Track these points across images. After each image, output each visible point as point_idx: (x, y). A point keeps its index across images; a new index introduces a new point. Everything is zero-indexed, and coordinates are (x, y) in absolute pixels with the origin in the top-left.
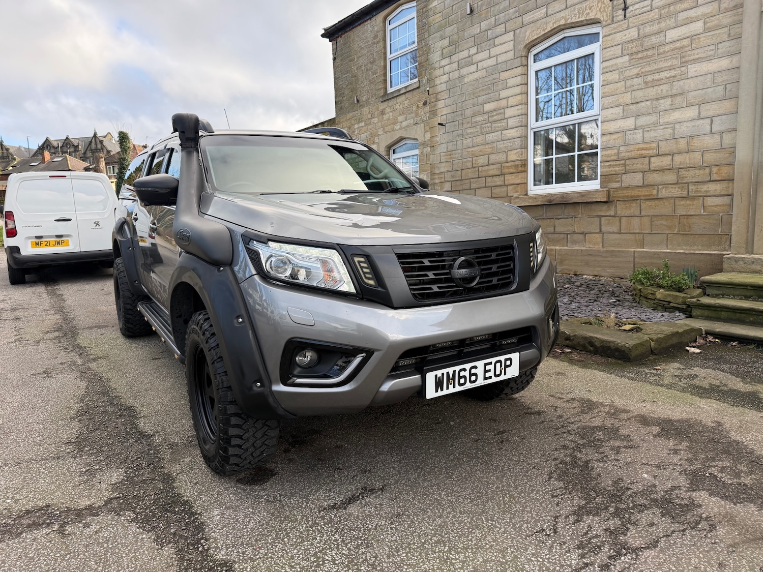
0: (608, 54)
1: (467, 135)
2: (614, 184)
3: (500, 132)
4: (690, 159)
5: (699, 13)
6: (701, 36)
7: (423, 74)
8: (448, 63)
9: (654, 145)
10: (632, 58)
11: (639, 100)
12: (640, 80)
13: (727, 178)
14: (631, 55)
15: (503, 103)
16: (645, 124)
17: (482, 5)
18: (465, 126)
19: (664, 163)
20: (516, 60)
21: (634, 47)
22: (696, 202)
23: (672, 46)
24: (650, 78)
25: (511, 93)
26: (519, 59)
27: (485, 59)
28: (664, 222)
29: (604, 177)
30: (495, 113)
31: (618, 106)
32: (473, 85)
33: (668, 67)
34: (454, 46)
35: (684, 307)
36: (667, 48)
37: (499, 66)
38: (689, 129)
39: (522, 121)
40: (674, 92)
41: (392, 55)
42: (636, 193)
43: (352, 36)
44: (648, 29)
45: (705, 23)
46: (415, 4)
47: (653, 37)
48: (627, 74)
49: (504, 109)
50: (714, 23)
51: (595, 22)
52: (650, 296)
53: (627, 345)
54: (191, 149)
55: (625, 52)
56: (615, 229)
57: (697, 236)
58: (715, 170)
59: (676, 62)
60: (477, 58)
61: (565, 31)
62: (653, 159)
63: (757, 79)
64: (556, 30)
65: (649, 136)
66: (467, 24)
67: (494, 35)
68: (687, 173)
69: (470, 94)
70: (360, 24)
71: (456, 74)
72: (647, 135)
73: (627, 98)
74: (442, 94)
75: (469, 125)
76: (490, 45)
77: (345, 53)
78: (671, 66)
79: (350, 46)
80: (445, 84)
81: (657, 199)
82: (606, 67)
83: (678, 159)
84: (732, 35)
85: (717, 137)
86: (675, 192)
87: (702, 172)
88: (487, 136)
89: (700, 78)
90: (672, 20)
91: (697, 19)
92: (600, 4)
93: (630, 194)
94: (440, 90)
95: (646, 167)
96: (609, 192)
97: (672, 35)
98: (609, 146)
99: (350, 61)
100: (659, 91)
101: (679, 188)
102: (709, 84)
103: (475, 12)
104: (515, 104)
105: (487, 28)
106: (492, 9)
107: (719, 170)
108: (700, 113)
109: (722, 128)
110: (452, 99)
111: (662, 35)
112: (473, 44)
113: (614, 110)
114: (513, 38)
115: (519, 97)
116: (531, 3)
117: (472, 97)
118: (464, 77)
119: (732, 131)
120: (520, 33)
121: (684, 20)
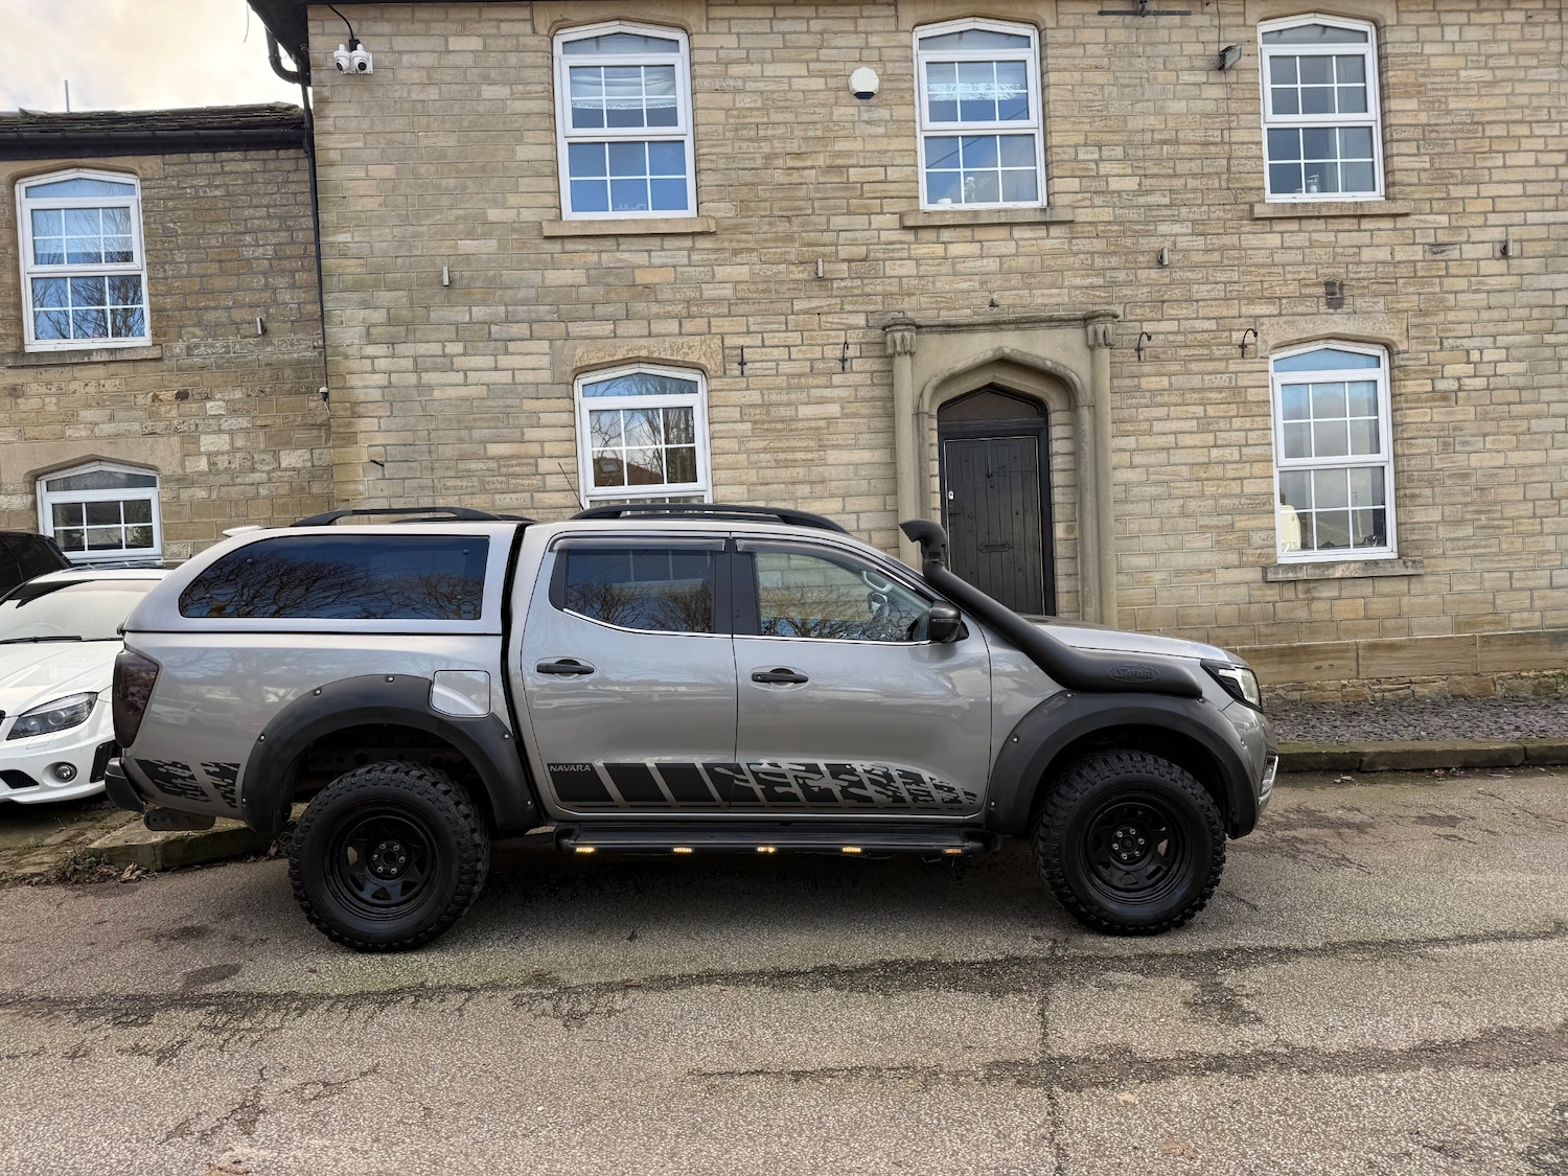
0: (722, 413)
1: (447, 489)
3: (528, 494)
5: (836, 395)
6: (839, 420)
7: (172, 332)
8: (385, 354)
10: (756, 427)
11: (770, 480)
12: (768, 456)
14: (755, 422)
15: (535, 449)
17: (472, 278)
18: (439, 473)
20: (558, 387)
21: (758, 414)
23: (806, 424)
24: (782, 456)
25: (546, 436)
26: (562, 385)
27: (482, 371)
30: (514, 462)
31: (742, 484)
32: (457, 406)
33: (803, 447)
34: (402, 328)
36: (800, 425)
37: (520, 388)
39: (568, 483)
40: (813, 478)
41: (41, 267)
44: (774, 397)
45: (842, 408)
46: (138, 183)
47: (781, 408)
48: (751, 445)
49: (536, 458)
50: (852, 410)
51: (696, 367)
55: (746, 418)
59: (812, 444)
60: (459, 362)
61: (640, 365)
64: (628, 360)
66: (437, 300)
67: (505, 336)
69: (449, 420)
71: (412, 379)
73: (752, 476)
74: (372, 406)
75: (450, 473)
76: (496, 349)
78: (806, 447)
80: (380, 391)
82: (719, 431)
88: (497, 497)
89: (842, 467)
90: (805, 394)
91: (833, 401)
92: (704, 347)
94: (362, 398)
97: (805, 411)
100: (794, 474)
102: (852, 475)
103: (458, 285)
104: (558, 453)
105: (488, 319)
106: (500, 292)
108: (844, 506)
109: (872, 526)
110: (401, 420)
111: (793, 408)
112: (453, 336)
113: (736, 489)
114: (548, 351)
115: (568, 445)
116: (585, 309)
117: (455, 425)
118: (431, 388)
119: (880, 529)
120: (563, 347)
121: (818, 397)
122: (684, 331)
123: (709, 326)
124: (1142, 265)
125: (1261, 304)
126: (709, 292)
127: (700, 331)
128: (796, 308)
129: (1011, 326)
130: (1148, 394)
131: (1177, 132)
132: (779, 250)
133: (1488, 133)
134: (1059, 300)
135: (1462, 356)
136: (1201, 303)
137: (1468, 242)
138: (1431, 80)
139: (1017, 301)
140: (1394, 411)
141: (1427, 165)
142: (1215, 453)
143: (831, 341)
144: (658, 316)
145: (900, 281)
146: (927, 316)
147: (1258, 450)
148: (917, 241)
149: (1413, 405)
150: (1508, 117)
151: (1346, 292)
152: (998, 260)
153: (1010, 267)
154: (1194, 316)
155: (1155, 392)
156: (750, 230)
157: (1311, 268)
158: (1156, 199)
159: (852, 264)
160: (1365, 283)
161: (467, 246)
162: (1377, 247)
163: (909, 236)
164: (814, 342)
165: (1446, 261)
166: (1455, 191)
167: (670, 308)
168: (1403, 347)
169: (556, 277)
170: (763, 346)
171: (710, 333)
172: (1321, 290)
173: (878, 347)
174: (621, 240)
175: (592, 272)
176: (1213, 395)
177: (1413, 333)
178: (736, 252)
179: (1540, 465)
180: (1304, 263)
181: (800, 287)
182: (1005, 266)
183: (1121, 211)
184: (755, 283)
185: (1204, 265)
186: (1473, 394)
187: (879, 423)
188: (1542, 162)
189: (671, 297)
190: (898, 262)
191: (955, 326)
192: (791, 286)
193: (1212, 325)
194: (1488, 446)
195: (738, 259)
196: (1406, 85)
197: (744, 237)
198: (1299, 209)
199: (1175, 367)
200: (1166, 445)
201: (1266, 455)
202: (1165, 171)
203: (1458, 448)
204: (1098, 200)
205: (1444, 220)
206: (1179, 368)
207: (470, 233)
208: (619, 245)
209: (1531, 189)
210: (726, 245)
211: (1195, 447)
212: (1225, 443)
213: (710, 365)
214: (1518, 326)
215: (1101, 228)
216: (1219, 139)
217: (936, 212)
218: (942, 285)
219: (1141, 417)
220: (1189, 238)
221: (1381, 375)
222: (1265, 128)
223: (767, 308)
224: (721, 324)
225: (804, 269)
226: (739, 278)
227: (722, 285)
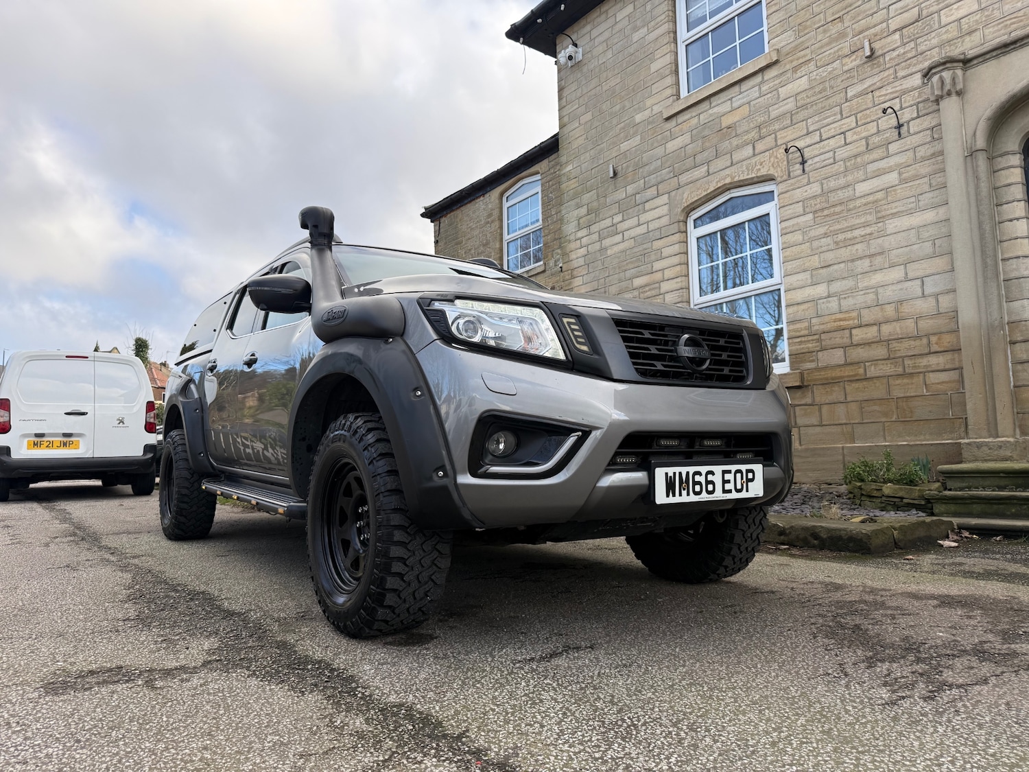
0: (786, 213)
2: (808, 364)
4: (901, 328)
5: (892, 164)
6: (897, 188)
7: (550, 256)
8: (586, 234)
9: (854, 314)
10: (816, 216)
11: (831, 263)
12: (828, 240)
13: (951, 348)
14: (815, 212)
15: (658, 276)
16: (840, 290)
17: (628, 167)
19: (869, 336)
20: (673, 226)
21: (818, 204)
22: (915, 380)
23: (863, 201)
24: (841, 237)
25: (667, 265)
26: (676, 224)
27: (633, 227)
28: (876, 408)
29: (794, 357)
30: (647, 289)
31: (806, 271)
32: (619, 257)
33: (861, 223)
34: (594, 215)
35: (923, 503)
36: (858, 203)
37: (651, 234)
38: (896, 292)
39: (682, 296)
40: (873, 251)
41: (510, 236)
42: (837, 373)
43: (460, 216)
44: (832, 184)
45: (900, 174)
46: (540, 178)
47: (839, 192)
48: (813, 233)
49: (659, 282)
50: (910, 173)
51: (769, 179)
52: (875, 494)
53: (864, 531)
54: (324, 247)
55: (807, 210)
56: (815, 421)
57: (922, 423)
58: (934, 339)
59: (869, 218)
60: (621, 227)
61: (732, 191)
62: (854, 331)
63: (971, 229)
64: (720, 190)
65: (847, 303)
66: (610, 189)
67: (644, 200)
68: (899, 345)
69: (615, 268)
70: (470, 202)
71: (597, 246)
72: (844, 303)
73: (815, 261)
74: (579, 270)
76: (639, 211)
77: (450, 235)
78: (864, 223)
79: (456, 227)
80: (583, 258)
81: (866, 379)
82: (786, 228)
83: (886, 329)
84: (934, 184)
85: (932, 301)
86: (888, 369)
87: (918, 343)
89: (902, 234)
90: (861, 172)
91: (890, 170)
92: (772, 159)
93: (829, 375)
94: (576, 266)
95: (846, 341)
96: (802, 374)
97: (862, 188)
98: (797, 319)
99: (456, 244)
100: (854, 252)
101: (891, 363)
102: (914, 240)
103: (620, 175)
104: (672, 276)
105: (634, 192)
106: (641, 170)
107: (939, 339)
108: (906, 274)
109: (937, 290)
110: (592, 275)
111: (850, 189)
112: (617, 211)
113: (800, 276)
114: (667, 201)
116: (689, 162)
117: (617, 271)
118: (606, 249)
120: (676, 195)
121: (874, 171)
122: (756, 153)
123: (776, 141)
126: (776, 111)
127: (769, 147)
128: (850, 94)
132: (832, 51)
144: (738, 147)
145: (959, 25)
156: (806, 45)
159: (904, 30)
161: (625, 146)
164: (869, 120)
167: (746, 137)
169: (672, 146)
170: (821, 141)
171: (776, 146)
174: (712, 99)
175: (694, 132)
178: (795, 69)
181: (853, 74)
184: (812, 88)
189: (746, 129)
190: (955, 6)
192: (843, 78)
195: (799, 74)
197: (802, 53)
207: (627, 137)
208: (711, 104)
210: (788, 67)
213: (778, 173)
223: (823, 105)
224: (785, 134)
225: (857, 57)
226: (799, 90)
227: (785, 102)
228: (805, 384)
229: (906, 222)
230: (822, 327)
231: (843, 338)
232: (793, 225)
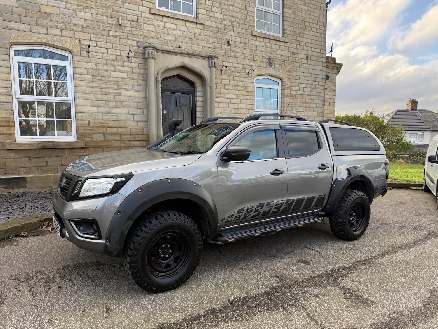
0: (79, 71)
2: (88, 139)
4: (126, 130)
5: (125, 70)
6: (126, 79)
9: (109, 122)
10: (93, 78)
11: (99, 99)
12: (99, 90)
14: (93, 76)
16: (103, 111)
19: (114, 131)
20: (2, 49)
21: (95, 73)
23: (114, 79)
24: (104, 90)
31: (88, 99)
33: (113, 88)
36: (112, 79)
38: (124, 117)
40: (116, 100)
42: (101, 144)
44: (101, 67)
45: (128, 75)
47: (104, 72)
48: (91, 85)
50: (131, 76)
55: (89, 74)
58: (136, 136)
59: (116, 87)
61: (43, 46)
62: (108, 129)
64: (38, 43)
65: (106, 117)
68: (125, 136)
72: (104, 117)
73: (92, 96)
81: (112, 147)
82: (78, 77)
83: (120, 130)
85: (136, 123)
86: (120, 144)
87: (131, 136)
89: (127, 97)
90: (113, 68)
91: (124, 72)
92: (72, 43)
93: (97, 144)
95: (105, 132)
97: (113, 74)
98: (83, 119)
100: (109, 98)
101: (122, 142)
102: (131, 100)
104: (2, 79)
107: (138, 136)
108: (128, 112)
109: (137, 120)
111: (109, 72)
113: (85, 101)
115: (7, 75)
116: (16, 18)
119: (141, 121)
121: (118, 70)
122: (63, 35)
123: (74, 35)
124: (223, 43)
125: (253, 62)
126: (74, 21)
127: (70, 36)
128: (110, 34)
129: (187, 55)
130: (224, 85)
131: (234, 3)
132: (103, 11)
133: (305, 24)
134: (200, 50)
135: (297, 84)
136: (238, 59)
137: (300, 53)
138: (294, 5)
139: (187, 47)
140: (281, 98)
141: (292, 30)
142: (240, 105)
143: (124, 49)
144: (51, 27)
145: (149, 33)
146: (159, 46)
147: (251, 106)
148: (155, 19)
149: (286, 97)
150: (309, 21)
151: (273, 62)
152: (181, 32)
153: (185, 36)
154: (236, 62)
155: (226, 85)
157: (266, 53)
158: (228, 23)
159: (132, 22)
160: (278, 60)
162: (280, 51)
163: (152, 17)
164: (117, 48)
165: (295, 58)
166: (298, 39)
167: (57, 24)
168: (285, 80)
170: (97, 47)
171: (74, 37)
172: (267, 61)
173: (141, 55)
175: (20, 2)
176: (240, 88)
177: (287, 77)
178: (86, 8)
179: (311, 116)
180: (264, 52)
181: (112, 26)
182: (184, 35)
183: (218, 24)
184: (94, 21)
185: (239, 47)
186: (299, 95)
187: (142, 83)
188: (316, 35)
189: (57, 20)
190: (149, 25)
191: (169, 52)
192: (108, 26)
193: (240, 66)
194: (301, 110)
195: (87, 10)
196: (289, 5)
197: (90, 2)
198: (264, 35)
199: (231, 78)
200: (228, 102)
201: (252, 108)
202: (230, 15)
203: (295, 110)
204: (212, 19)
205: (295, 46)
206: (232, 78)
209: (313, 42)
210: (82, 4)
211: (235, 103)
212: (243, 103)
213: (75, 51)
214: (309, 78)
215: (212, 29)
216: (245, 8)
217: (162, 11)
218: (163, 36)
219: (222, 92)
220: (236, 37)
221: (279, 87)
222: (256, 8)
223: (99, 32)
224: (79, 35)
225: (114, 20)
226: (87, 18)
227: (80, 19)
228: (86, 147)
229: (128, 93)
230: (94, 124)
231: (103, 130)
232: (82, 78)
